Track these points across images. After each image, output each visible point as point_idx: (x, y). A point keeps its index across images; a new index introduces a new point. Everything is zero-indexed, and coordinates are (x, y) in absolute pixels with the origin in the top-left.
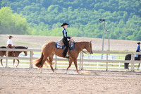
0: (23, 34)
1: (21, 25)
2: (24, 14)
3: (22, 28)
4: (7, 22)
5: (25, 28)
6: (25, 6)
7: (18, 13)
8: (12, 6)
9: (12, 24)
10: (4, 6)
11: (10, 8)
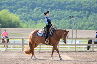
2: (18, 14)
3: (16, 23)
8: (9, 9)
9: (10, 21)
10: (4, 9)
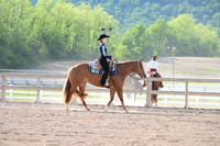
0: (212, 56)
1: (209, 43)
2: (214, 25)
3: (210, 46)
4: (187, 38)
5: (215, 47)
6: (215, 12)
7: (205, 24)
8: (195, 13)
9: (195, 41)
10: (183, 12)
11: (191, 15)
